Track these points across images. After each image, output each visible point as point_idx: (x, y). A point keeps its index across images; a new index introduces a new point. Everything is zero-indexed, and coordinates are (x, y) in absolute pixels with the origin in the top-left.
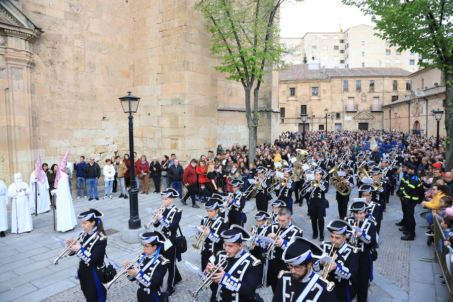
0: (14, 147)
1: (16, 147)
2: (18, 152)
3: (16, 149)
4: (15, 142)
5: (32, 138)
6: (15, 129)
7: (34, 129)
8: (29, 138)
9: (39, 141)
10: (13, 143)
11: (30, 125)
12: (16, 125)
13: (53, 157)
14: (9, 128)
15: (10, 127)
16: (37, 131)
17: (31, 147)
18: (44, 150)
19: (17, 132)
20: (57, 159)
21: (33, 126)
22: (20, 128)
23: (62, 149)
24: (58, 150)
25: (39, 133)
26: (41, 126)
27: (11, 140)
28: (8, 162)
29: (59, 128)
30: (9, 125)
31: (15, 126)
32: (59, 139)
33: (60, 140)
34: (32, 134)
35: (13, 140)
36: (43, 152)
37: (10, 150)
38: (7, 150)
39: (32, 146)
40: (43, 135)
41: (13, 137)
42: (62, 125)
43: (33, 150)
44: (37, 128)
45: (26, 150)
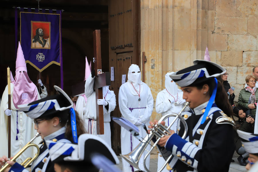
0: (170, 44)
1: (173, 43)
2: (176, 52)
3: (173, 46)
4: (173, 35)
5: (200, 28)
6: (173, 12)
7: (205, 14)
8: (195, 28)
9: (212, 36)
10: (170, 37)
11: (198, 6)
12: (177, 4)
13: (236, 68)
14: (165, 9)
15: (167, 7)
16: (210, 17)
17: (197, 45)
18: (219, 53)
19: (177, 16)
20: (242, 73)
21: (203, 8)
22: (182, 10)
23: (253, 54)
24: (245, 55)
25: (213, 21)
26: (218, 9)
27: (167, 32)
28: (160, 69)
29: (250, 12)
30: (164, 3)
31: (174, 7)
32: (248, 34)
33: (250, 36)
34: (200, 22)
35: (170, 30)
36: (217, 57)
37: (164, 49)
38: (160, 48)
39: (200, 44)
40: (220, 25)
41: (170, 26)
42: (255, 7)
43: (200, 52)
44: (210, 12)
45: (190, 50)
